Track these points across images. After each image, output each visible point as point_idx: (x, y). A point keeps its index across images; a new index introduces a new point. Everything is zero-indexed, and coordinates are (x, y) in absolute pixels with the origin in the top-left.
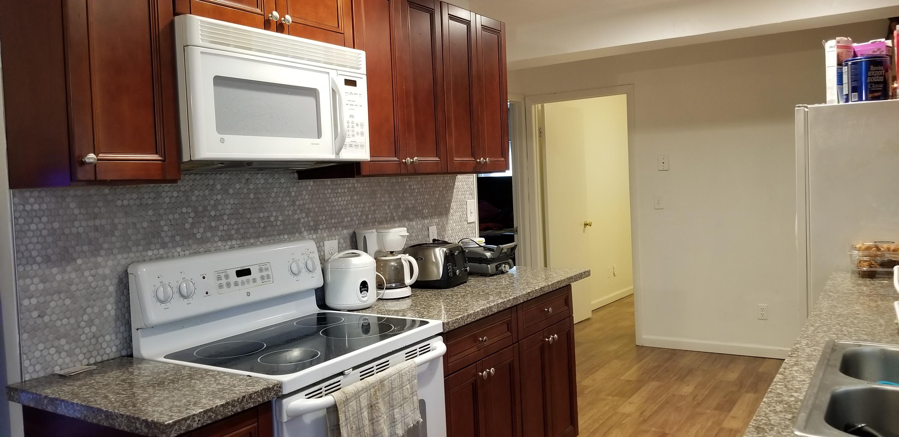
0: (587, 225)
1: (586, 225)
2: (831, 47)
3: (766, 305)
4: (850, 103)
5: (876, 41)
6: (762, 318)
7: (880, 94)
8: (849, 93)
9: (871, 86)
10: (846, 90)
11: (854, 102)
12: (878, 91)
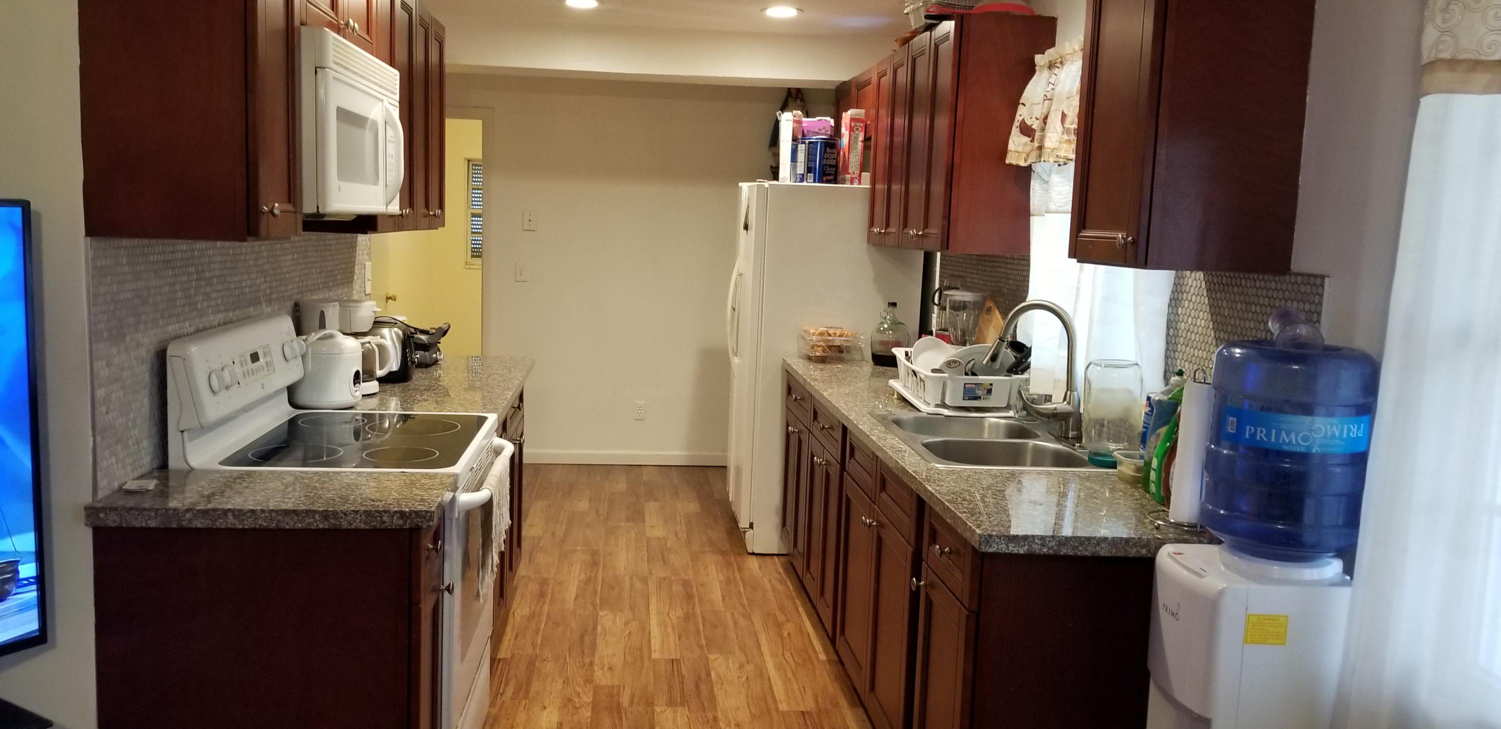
0: (390, 298)
1: (388, 298)
3: (643, 402)
4: (805, 183)
5: (823, 119)
6: (640, 418)
7: (832, 177)
8: (803, 173)
9: (826, 168)
10: (801, 169)
11: (809, 183)
12: (829, 175)
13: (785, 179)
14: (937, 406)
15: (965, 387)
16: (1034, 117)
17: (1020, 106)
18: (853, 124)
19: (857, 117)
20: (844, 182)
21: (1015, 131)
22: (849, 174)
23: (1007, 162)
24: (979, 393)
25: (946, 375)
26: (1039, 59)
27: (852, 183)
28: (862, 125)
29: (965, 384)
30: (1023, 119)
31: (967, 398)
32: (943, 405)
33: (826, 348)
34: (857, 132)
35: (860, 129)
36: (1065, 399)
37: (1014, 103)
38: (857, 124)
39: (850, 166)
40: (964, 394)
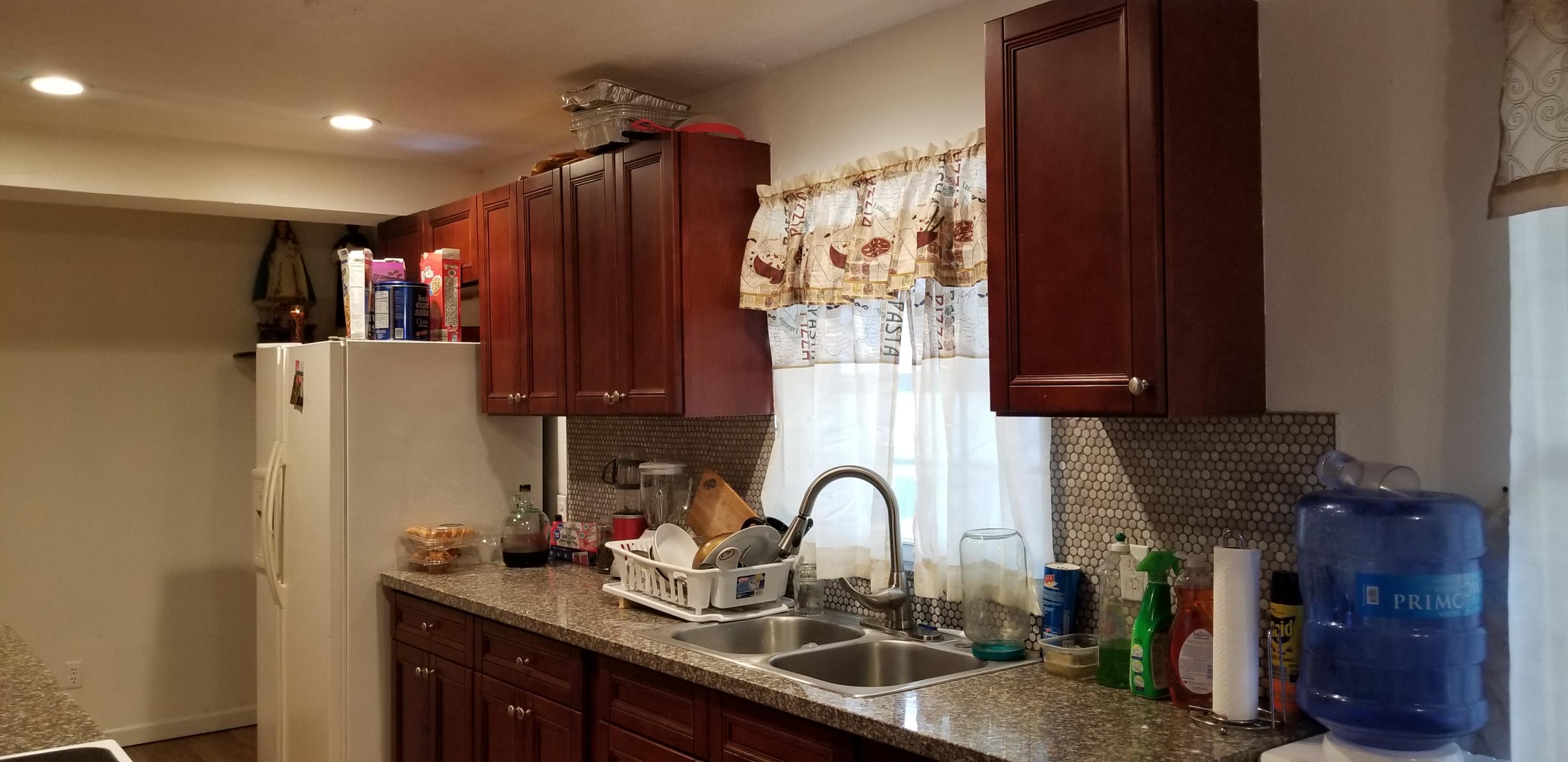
2: (357, 260)
3: (79, 662)
4: (391, 341)
5: (393, 261)
7: (425, 333)
8: (387, 327)
9: (419, 321)
10: (382, 322)
11: (399, 340)
12: (422, 329)
13: (357, 335)
14: (704, 611)
15: (738, 582)
16: (771, 254)
17: (750, 243)
18: (446, 267)
19: (451, 258)
20: (439, 337)
21: (747, 271)
22: (446, 328)
23: (743, 305)
24: (753, 587)
25: (717, 570)
26: (761, 189)
27: (450, 339)
28: (457, 268)
29: (739, 578)
30: (758, 256)
31: (740, 596)
32: (711, 608)
33: (447, 553)
34: (452, 276)
35: (455, 274)
36: (891, 583)
37: (741, 239)
38: (452, 267)
39: (447, 318)
40: (737, 591)
